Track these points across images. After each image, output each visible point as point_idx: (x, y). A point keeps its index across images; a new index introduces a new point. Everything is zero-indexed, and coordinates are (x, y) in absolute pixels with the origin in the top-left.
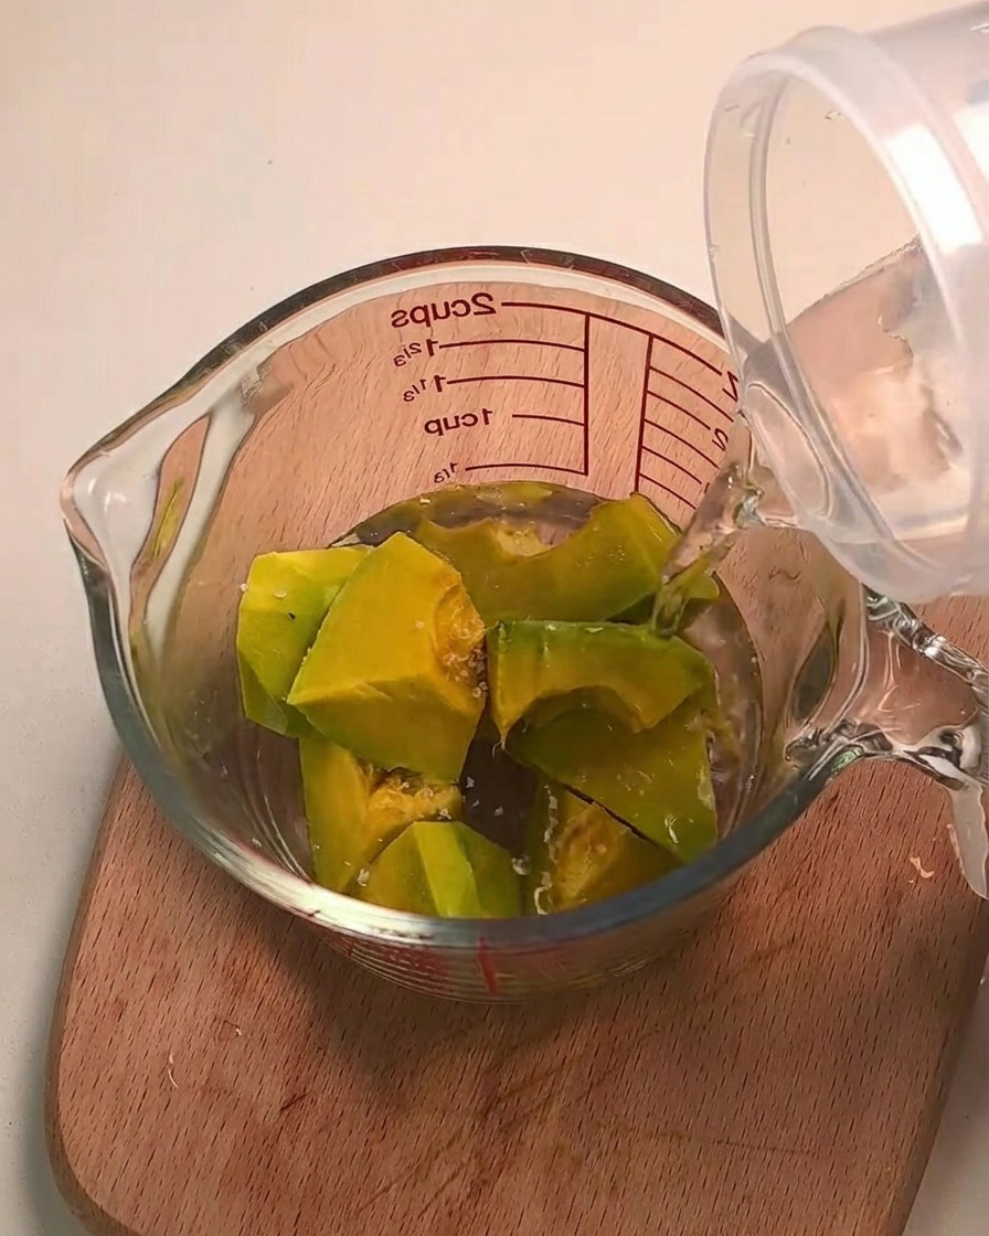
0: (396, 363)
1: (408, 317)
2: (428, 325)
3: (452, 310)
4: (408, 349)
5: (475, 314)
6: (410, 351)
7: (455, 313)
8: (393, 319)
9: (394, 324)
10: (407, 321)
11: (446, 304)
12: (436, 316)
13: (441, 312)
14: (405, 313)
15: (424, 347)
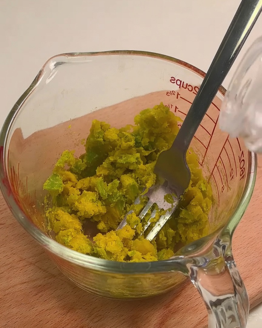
0: (167, 94)
1: (175, 81)
2: (180, 87)
3: (188, 87)
4: (172, 92)
5: (193, 93)
6: (172, 93)
7: (188, 88)
8: (171, 79)
9: (171, 80)
10: (174, 82)
11: (187, 84)
12: (183, 86)
13: (185, 86)
14: (175, 79)
15: (176, 94)
